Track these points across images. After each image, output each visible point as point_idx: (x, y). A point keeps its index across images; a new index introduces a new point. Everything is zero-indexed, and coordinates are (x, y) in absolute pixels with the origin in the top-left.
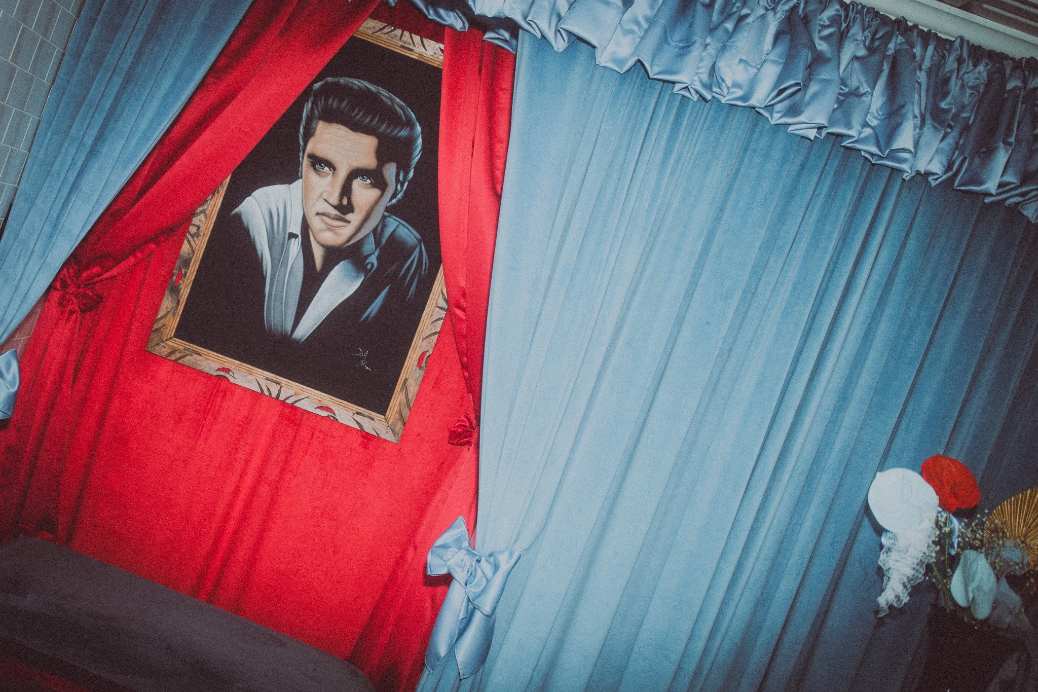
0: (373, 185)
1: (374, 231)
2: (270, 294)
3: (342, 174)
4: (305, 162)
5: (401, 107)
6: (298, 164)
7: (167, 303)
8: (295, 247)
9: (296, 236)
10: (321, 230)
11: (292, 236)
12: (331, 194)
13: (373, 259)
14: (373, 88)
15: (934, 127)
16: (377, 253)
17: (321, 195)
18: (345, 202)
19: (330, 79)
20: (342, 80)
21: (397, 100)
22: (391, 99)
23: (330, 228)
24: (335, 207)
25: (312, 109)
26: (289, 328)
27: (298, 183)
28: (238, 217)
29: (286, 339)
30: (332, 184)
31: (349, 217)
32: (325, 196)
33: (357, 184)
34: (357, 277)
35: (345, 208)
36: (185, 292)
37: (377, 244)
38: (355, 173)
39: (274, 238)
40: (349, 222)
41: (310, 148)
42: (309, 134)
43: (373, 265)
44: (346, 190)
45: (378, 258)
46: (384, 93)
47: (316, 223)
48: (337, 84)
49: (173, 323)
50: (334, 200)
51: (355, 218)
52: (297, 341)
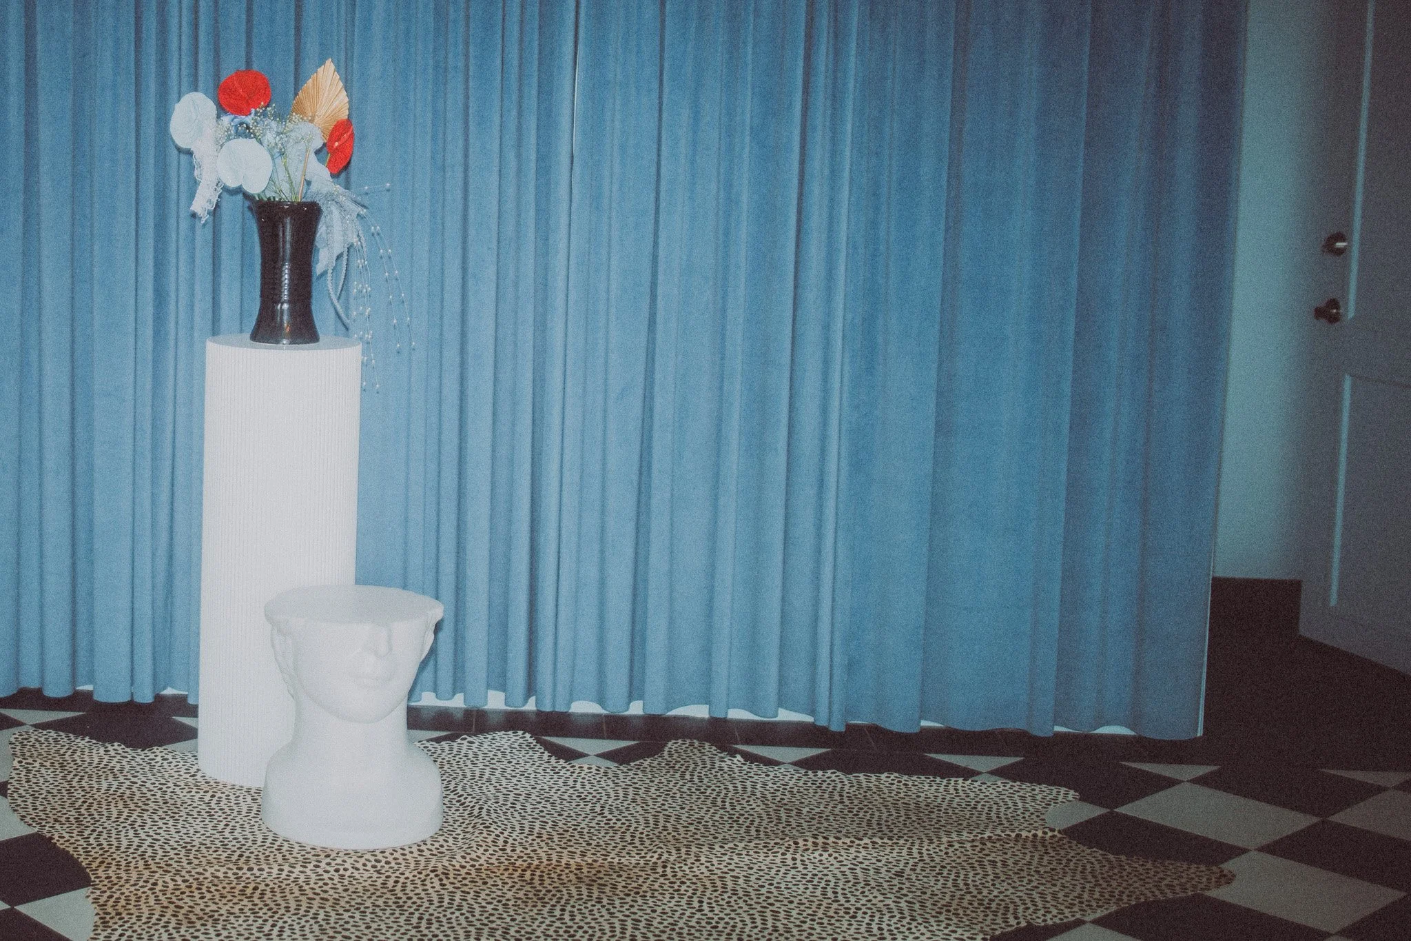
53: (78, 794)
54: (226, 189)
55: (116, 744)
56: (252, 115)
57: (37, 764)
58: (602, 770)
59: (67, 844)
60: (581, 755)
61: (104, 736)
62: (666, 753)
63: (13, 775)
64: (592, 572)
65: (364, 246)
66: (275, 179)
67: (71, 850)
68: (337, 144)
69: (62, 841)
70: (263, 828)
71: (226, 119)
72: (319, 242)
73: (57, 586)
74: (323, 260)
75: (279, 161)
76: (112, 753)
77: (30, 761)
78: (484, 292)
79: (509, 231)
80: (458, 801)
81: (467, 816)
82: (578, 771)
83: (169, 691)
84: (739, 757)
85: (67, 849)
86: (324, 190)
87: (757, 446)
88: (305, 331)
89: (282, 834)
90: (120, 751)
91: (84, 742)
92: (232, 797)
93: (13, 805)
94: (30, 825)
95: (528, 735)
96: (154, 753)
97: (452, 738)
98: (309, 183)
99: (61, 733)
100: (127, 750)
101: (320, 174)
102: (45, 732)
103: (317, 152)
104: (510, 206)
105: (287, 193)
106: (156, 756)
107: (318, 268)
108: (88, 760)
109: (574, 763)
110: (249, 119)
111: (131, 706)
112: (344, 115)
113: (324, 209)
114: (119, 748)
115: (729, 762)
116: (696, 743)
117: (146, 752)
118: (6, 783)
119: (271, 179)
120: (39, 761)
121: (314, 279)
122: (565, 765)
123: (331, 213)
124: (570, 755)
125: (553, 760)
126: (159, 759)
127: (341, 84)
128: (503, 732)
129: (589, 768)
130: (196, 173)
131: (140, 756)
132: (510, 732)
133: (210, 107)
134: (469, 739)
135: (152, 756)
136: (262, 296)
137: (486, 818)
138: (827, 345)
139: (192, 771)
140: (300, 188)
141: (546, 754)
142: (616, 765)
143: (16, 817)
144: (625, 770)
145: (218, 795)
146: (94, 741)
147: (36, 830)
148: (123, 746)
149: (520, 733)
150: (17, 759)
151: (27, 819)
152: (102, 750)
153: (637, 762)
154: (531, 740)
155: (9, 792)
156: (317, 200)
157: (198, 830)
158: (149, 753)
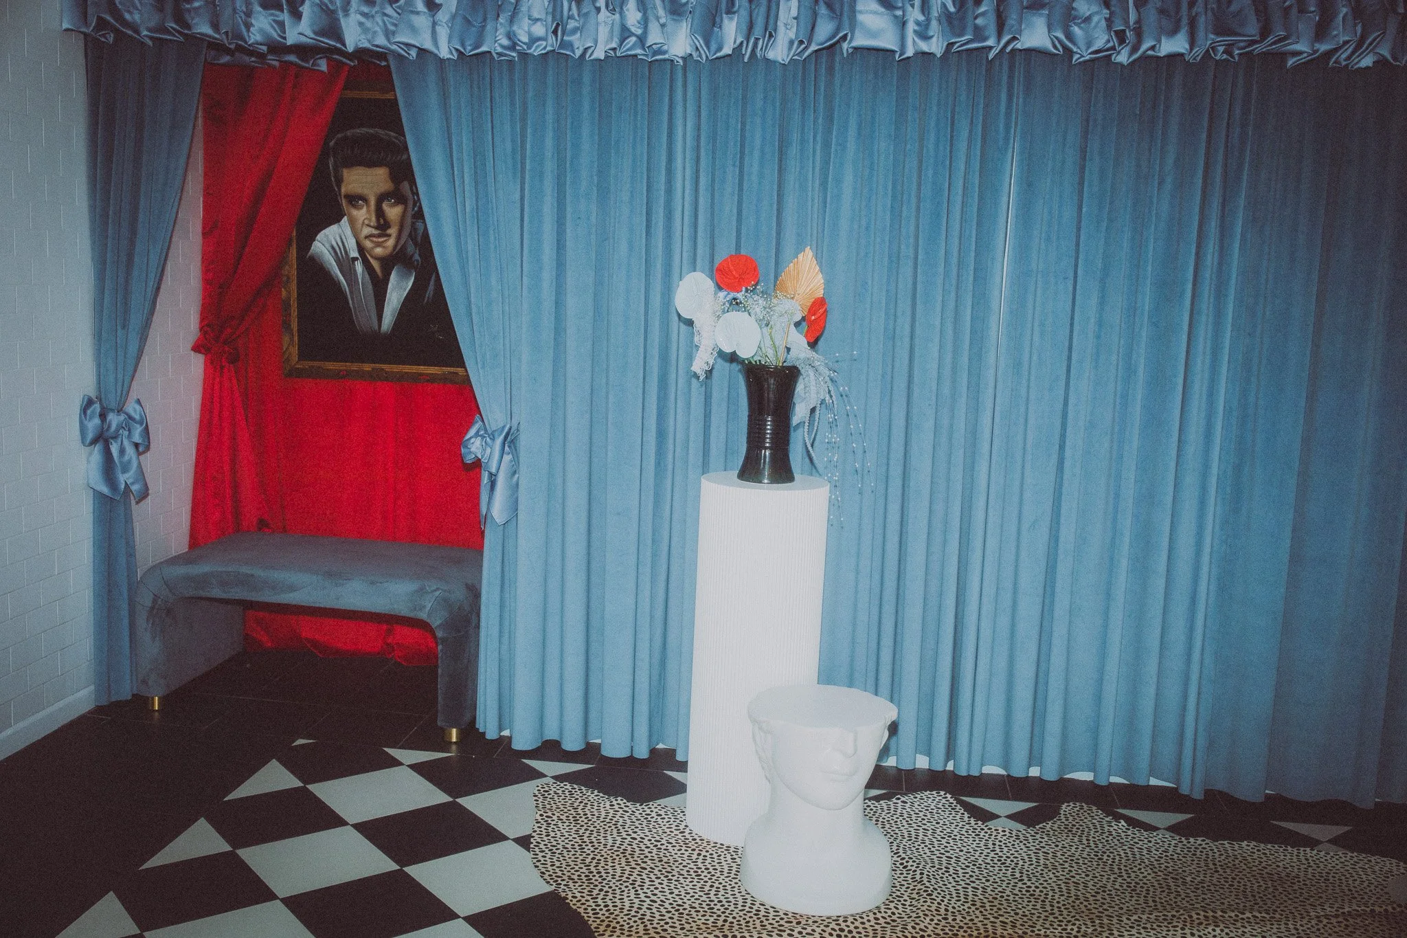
0: (397, 203)
1: (410, 235)
2: (354, 308)
3: (373, 202)
4: (344, 202)
5: (396, 138)
6: (340, 205)
7: (286, 339)
8: (359, 267)
9: (357, 259)
10: (373, 248)
11: (355, 259)
12: (370, 220)
13: (417, 257)
14: (371, 131)
15: (674, 20)
16: (417, 251)
17: (363, 223)
18: (382, 222)
19: (339, 136)
20: (349, 133)
21: (392, 134)
22: (386, 134)
23: (378, 245)
24: (376, 228)
25: (335, 161)
26: (377, 328)
27: (345, 218)
28: (312, 259)
29: (376, 335)
30: (368, 211)
31: (389, 231)
32: (366, 222)
33: (385, 206)
34: (410, 275)
35: (383, 225)
36: (295, 326)
37: (416, 244)
38: (381, 199)
39: (342, 265)
40: (389, 236)
41: (343, 190)
42: (339, 181)
43: (418, 261)
44: (380, 213)
45: (420, 255)
46: (380, 131)
47: (368, 244)
48: (345, 138)
49: (294, 351)
50: (373, 223)
51: (393, 231)
52: (385, 334)
53: (588, 849)
54: (721, 354)
55: (619, 798)
56: (743, 293)
57: (555, 818)
58: (1014, 833)
59: (578, 904)
60: (994, 816)
61: (609, 790)
62: (1062, 816)
63: (536, 829)
64: (1001, 663)
65: (835, 403)
66: (762, 345)
67: (581, 911)
68: (813, 318)
69: (574, 900)
70: (742, 890)
71: (722, 294)
72: (796, 399)
73: (574, 662)
74: (800, 412)
75: (765, 330)
76: (616, 807)
77: (550, 814)
78: (924, 440)
79: (946, 391)
80: (902, 864)
81: (910, 881)
82: (994, 833)
83: (661, 746)
84: (1123, 823)
85: (578, 910)
86: (802, 356)
87: (1141, 569)
88: (782, 473)
89: (760, 897)
90: (623, 806)
91: (593, 795)
92: (715, 856)
93: (535, 861)
94: (548, 882)
95: (949, 796)
96: (650, 808)
97: (887, 797)
98: (788, 350)
99: (575, 786)
100: (628, 804)
101: (799, 341)
102: (562, 785)
103: (797, 324)
104: (947, 371)
105: (772, 358)
106: (652, 811)
107: (795, 421)
108: (597, 814)
109: (989, 824)
110: (740, 296)
111: (630, 761)
112: (820, 293)
113: (802, 371)
114: (621, 802)
115: (1116, 827)
116: (1085, 806)
117: (643, 806)
118: (530, 836)
119: (759, 347)
120: (557, 814)
121: (792, 429)
122: (983, 827)
123: (808, 375)
124: (985, 816)
125: (972, 821)
126: (654, 814)
127: (818, 268)
128: (928, 792)
129: (1004, 831)
130: (696, 339)
131: (638, 809)
132: (934, 792)
133: (709, 284)
134: (903, 799)
135: (648, 811)
136: (749, 442)
137: (928, 884)
138: (1204, 489)
139: (682, 827)
140: (782, 354)
141: (966, 815)
142: (1025, 827)
143: (537, 873)
144: (1033, 833)
145: (703, 853)
146: (601, 795)
147: (553, 888)
148: (625, 801)
149: (942, 793)
150: (539, 813)
151: (546, 876)
152: (608, 803)
153: (1041, 825)
154: (951, 800)
155: (532, 846)
156: (797, 364)
157: (687, 892)
158: (646, 808)
